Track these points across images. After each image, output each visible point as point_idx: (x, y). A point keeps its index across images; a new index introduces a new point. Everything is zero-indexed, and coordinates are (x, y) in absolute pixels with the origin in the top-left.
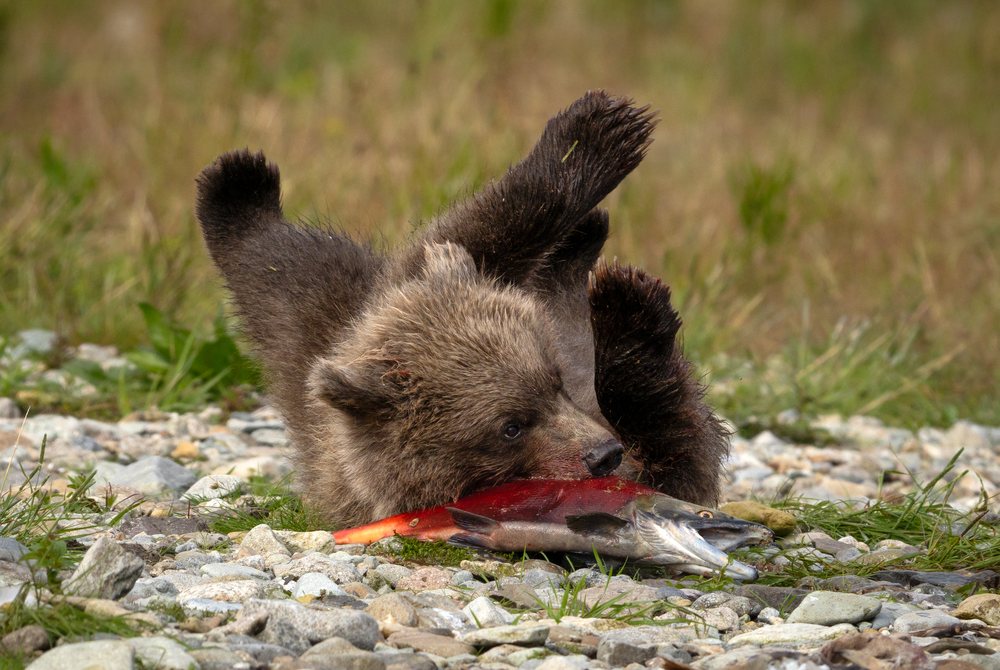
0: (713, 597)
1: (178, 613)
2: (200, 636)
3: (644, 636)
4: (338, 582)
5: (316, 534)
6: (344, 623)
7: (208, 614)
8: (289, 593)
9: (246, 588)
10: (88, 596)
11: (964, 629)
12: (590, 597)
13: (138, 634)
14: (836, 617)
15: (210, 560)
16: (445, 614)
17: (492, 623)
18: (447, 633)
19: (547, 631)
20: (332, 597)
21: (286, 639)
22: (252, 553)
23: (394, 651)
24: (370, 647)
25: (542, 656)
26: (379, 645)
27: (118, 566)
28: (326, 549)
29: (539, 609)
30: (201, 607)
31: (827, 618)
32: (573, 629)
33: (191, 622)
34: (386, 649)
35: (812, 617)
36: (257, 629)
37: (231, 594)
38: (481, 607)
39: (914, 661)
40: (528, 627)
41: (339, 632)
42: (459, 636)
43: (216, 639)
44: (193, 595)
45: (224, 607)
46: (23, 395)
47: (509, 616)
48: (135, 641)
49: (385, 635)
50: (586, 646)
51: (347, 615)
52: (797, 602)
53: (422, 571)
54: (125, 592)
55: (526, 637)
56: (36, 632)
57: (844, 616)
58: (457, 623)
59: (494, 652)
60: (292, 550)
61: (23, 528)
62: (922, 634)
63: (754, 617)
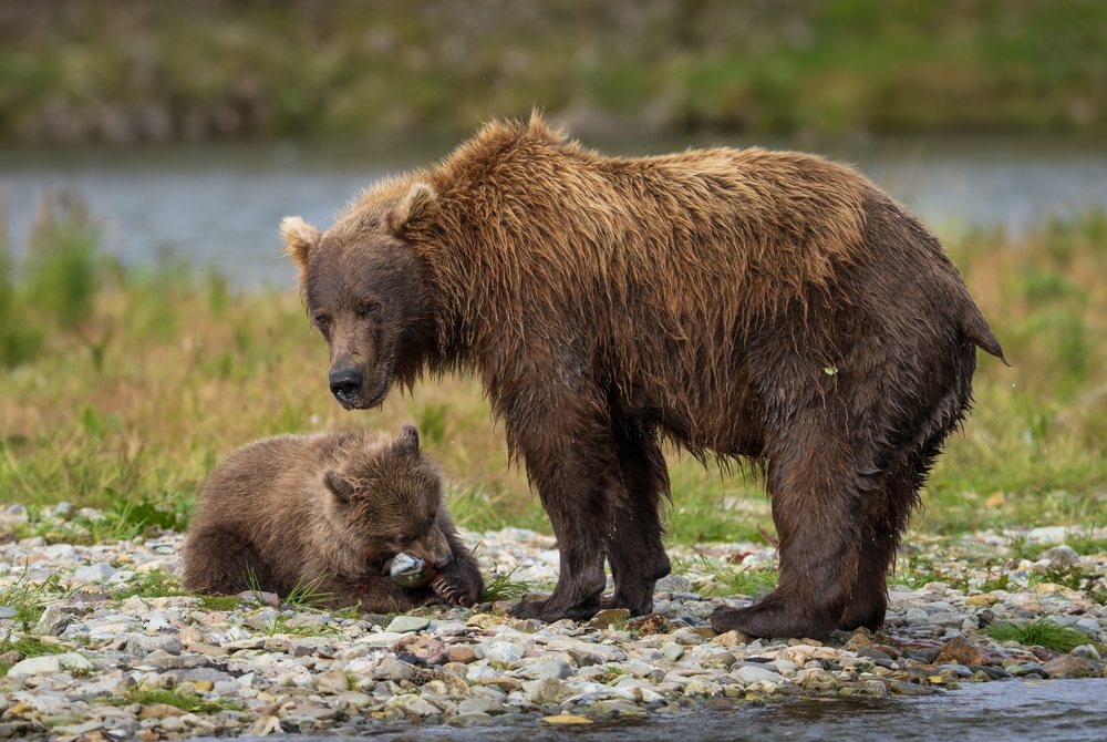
0: (349, 621)
1: (87, 641)
2: (95, 652)
3: (312, 642)
4: (169, 622)
5: (161, 599)
6: (164, 642)
7: (102, 641)
8: (145, 628)
9: (122, 627)
10: (44, 635)
11: (469, 632)
12: (288, 623)
13: (65, 652)
14: (408, 629)
15: (110, 614)
16: (217, 636)
17: (240, 639)
18: (217, 645)
19: (264, 642)
20: (165, 629)
21: (137, 651)
22: (131, 609)
23: (189, 655)
24: (178, 654)
25: (261, 654)
26: (182, 652)
27: (58, 619)
28: (167, 605)
29: (266, 630)
30: (99, 637)
31: (405, 629)
32: (278, 640)
33: (92, 645)
34: (185, 654)
35: (397, 629)
36: (123, 647)
37: (115, 630)
38: (235, 631)
39: (439, 649)
40: (255, 640)
41: (162, 647)
42: (223, 645)
43: (103, 653)
44: (97, 631)
45: (110, 636)
46: (48, 535)
47: (249, 634)
48: (61, 656)
49: (186, 647)
50: (283, 648)
51: (166, 638)
52: (390, 621)
53: (212, 614)
54: (62, 632)
55: (254, 645)
56: (16, 653)
57: (412, 628)
58: (222, 640)
59: (238, 653)
60: (150, 607)
61: (18, 603)
62: (449, 635)
63: (369, 630)
